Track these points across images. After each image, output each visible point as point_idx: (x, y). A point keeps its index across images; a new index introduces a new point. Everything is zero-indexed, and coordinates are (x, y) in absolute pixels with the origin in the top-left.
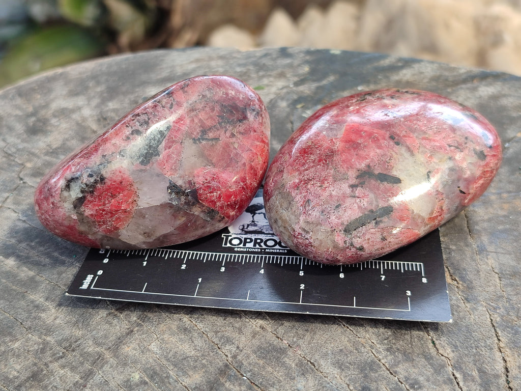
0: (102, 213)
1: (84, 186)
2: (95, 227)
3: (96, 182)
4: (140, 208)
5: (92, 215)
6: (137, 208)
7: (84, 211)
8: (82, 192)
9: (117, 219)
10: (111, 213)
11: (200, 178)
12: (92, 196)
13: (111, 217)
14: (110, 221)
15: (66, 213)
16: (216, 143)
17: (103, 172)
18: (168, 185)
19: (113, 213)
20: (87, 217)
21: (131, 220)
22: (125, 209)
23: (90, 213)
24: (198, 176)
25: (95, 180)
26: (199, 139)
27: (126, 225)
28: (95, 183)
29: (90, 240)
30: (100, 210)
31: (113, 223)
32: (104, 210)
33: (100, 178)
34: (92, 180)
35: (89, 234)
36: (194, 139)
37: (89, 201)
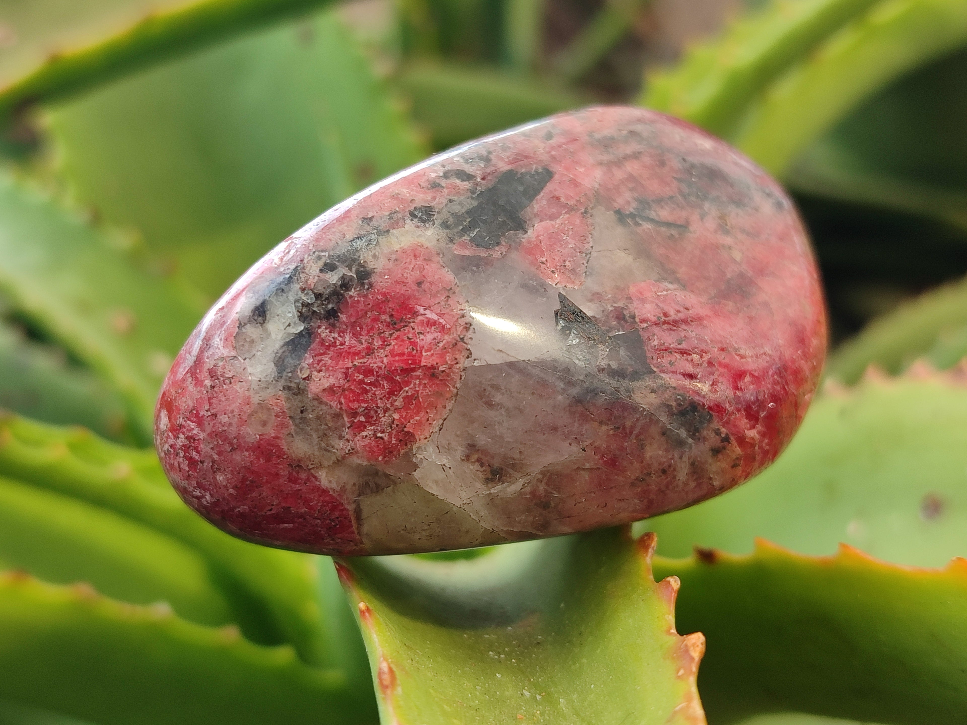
0: (362, 382)
1: (309, 298)
2: (341, 437)
3: (345, 284)
4: (476, 363)
5: (331, 390)
6: (467, 363)
7: (308, 378)
8: (302, 317)
9: (408, 399)
10: (390, 379)
11: (648, 306)
12: (332, 327)
13: (391, 393)
14: (386, 410)
15: (252, 392)
16: (680, 234)
17: (366, 256)
18: (557, 306)
19: (395, 381)
20: (317, 398)
21: (449, 406)
22: (433, 367)
23: (326, 383)
24: (643, 301)
25: (343, 278)
26: (632, 216)
27: (436, 424)
28: (342, 286)
29: (325, 492)
30: (358, 369)
31: (396, 416)
32: (368, 372)
33: (357, 273)
34: (333, 278)
35: (320, 466)
36: (618, 212)
37: (322, 343)
